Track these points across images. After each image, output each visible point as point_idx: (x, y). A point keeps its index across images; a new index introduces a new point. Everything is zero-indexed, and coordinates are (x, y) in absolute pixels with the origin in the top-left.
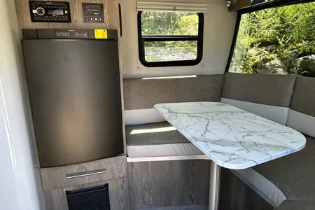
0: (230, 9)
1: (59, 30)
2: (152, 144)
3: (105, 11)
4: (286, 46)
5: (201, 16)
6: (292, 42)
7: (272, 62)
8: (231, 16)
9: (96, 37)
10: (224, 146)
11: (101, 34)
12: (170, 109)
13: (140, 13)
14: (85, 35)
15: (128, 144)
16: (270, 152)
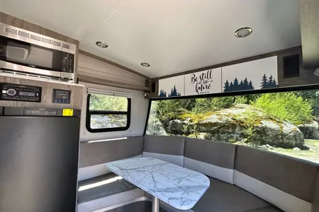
0: (145, 97)
1: (28, 109)
2: (101, 197)
3: (72, 96)
4: (163, 115)
5: (129, 100)
6: (166, 112)
7: (157, 123)
8: (146, 102)
9: (64, 115)
10: (172, 192)
11: (68, 112)
12: (119, 166)
13: (89, 96)
14: (54, 113)
15: (78, 203)
16: (199, 191)
